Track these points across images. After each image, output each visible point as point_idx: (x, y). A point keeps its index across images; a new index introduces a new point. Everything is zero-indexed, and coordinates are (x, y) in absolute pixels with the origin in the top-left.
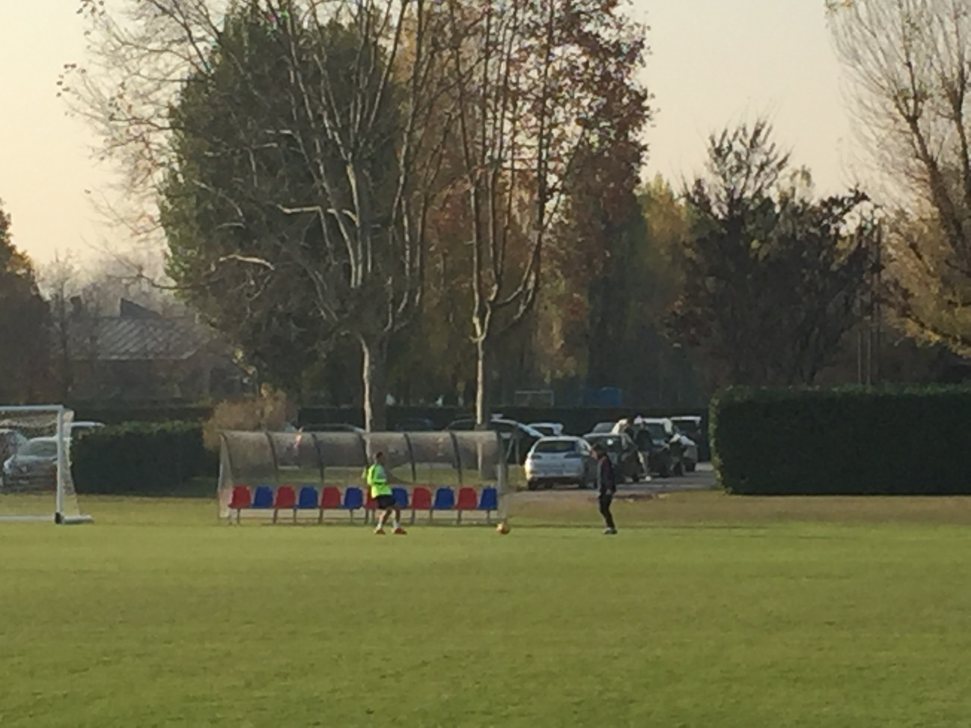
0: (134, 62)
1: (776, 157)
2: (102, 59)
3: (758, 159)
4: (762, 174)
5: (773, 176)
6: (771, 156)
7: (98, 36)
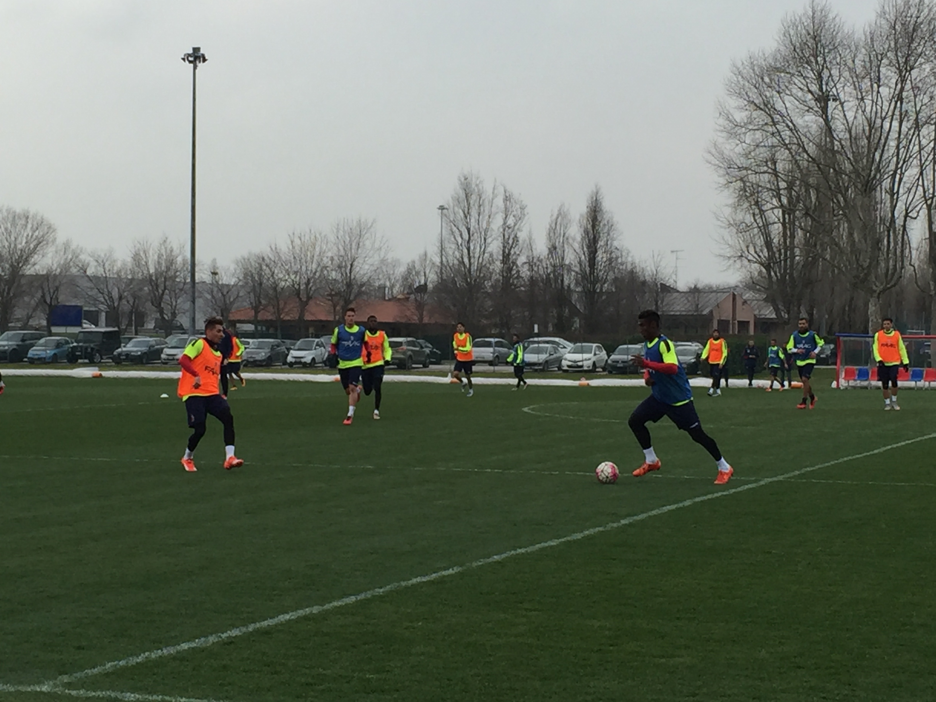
0: (742, 136)
2: (725, 134)
7: (722, 121)
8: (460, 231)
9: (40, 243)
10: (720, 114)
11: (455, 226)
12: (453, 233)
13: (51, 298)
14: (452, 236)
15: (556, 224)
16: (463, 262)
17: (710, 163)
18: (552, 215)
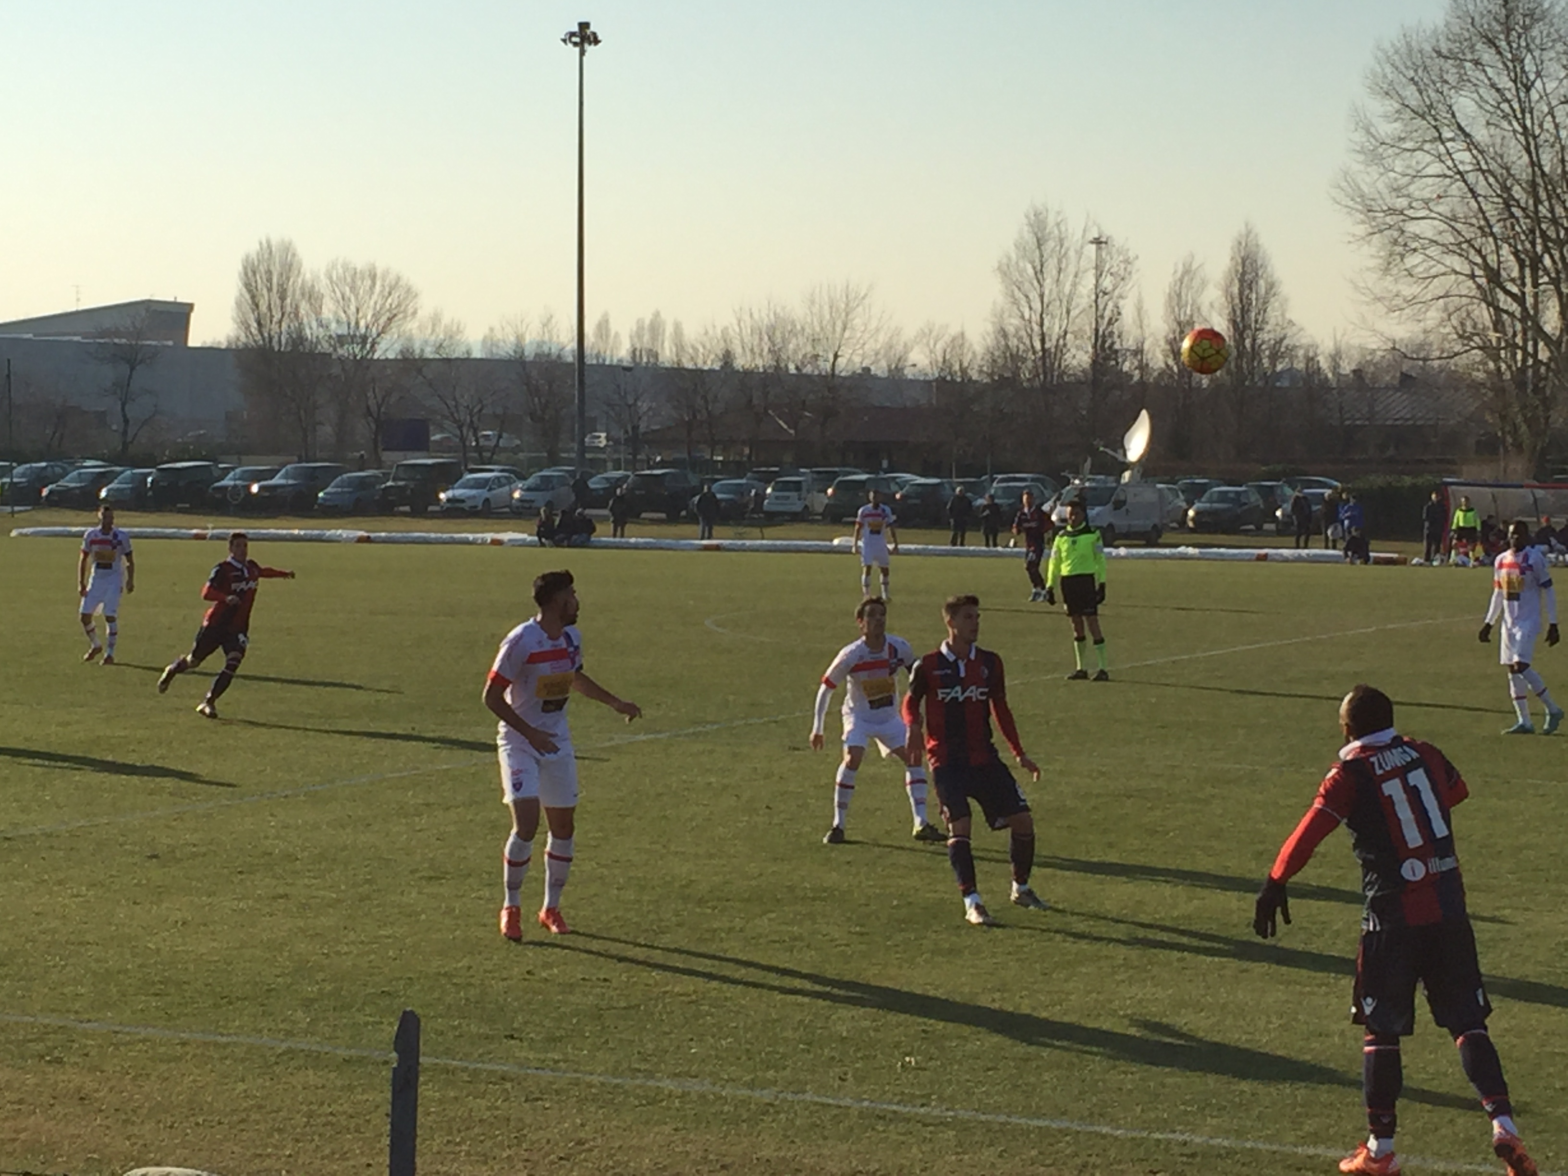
8: (1027, 297)
9: (395, 315)
10: (1357, 124)
11: (1019, 289)
12: (1016, 302)
13: (379, 408)
14: (1015, 307)
15: (1180, 288)
16: (1033, 347)
17: (1338, 203)
18: (1175, 272)
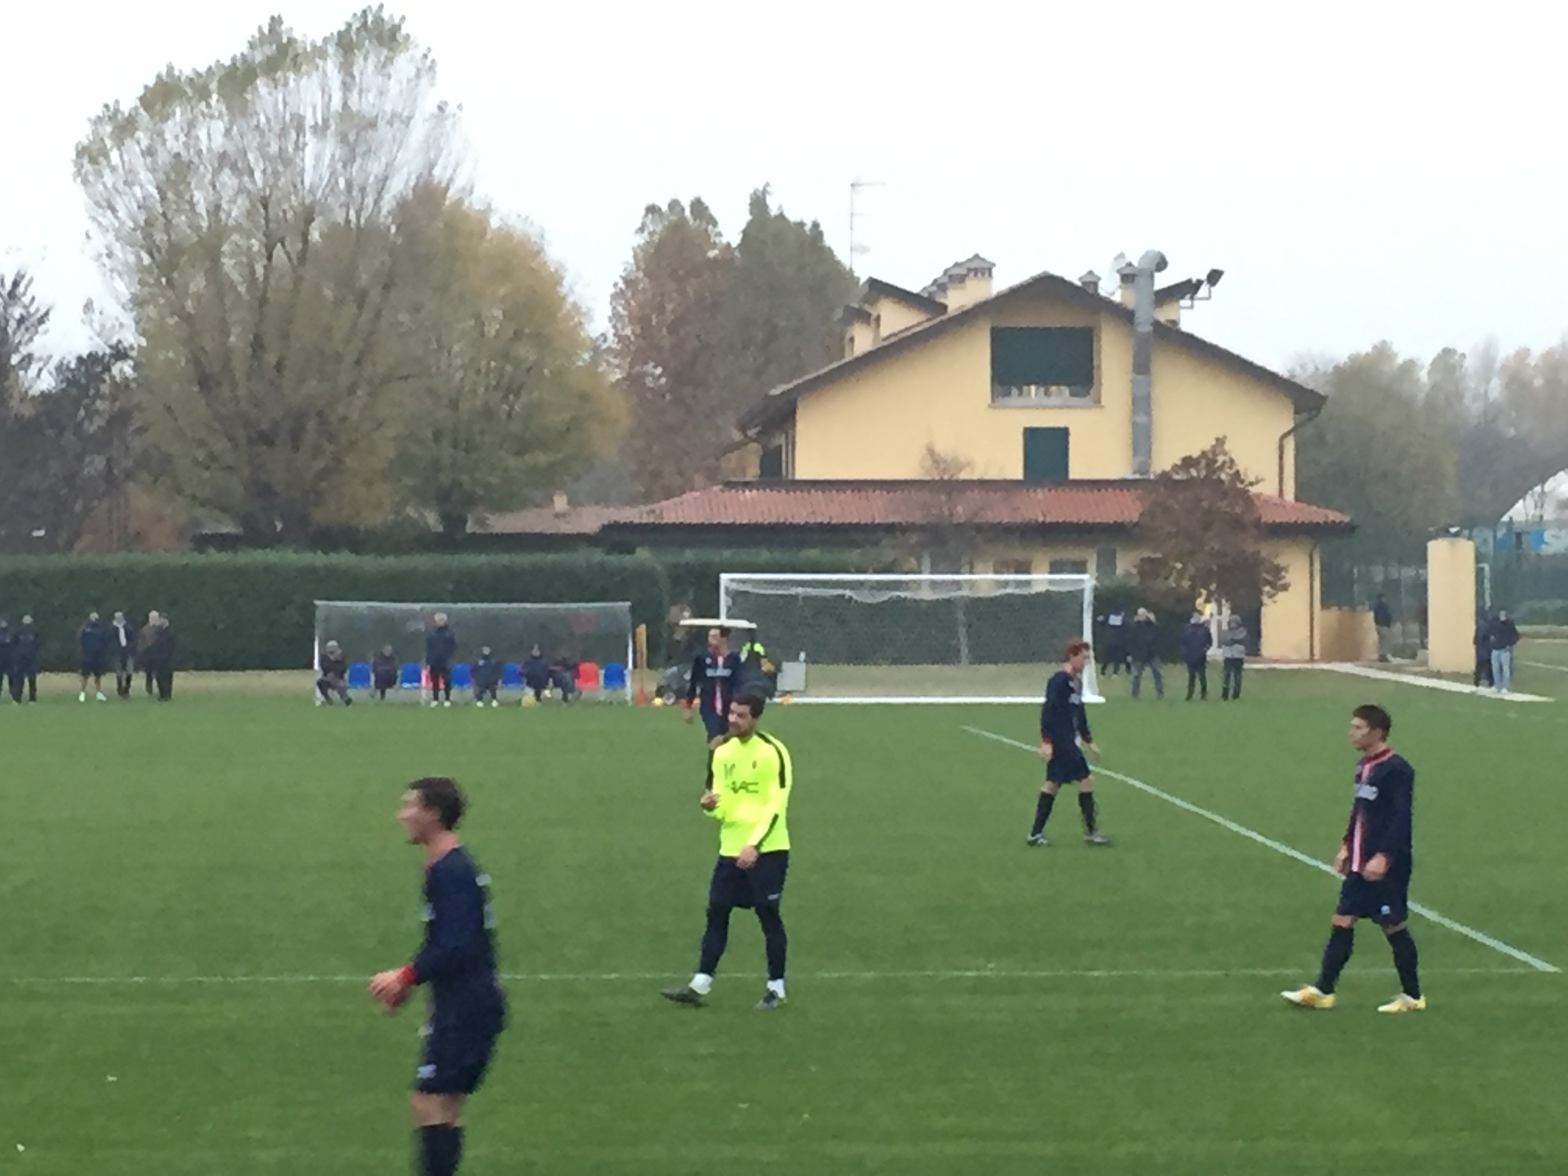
1: (37, 310)
3: (17, 312)
4: (23, 328)
5: (32, 329)
6: (32, 310)
